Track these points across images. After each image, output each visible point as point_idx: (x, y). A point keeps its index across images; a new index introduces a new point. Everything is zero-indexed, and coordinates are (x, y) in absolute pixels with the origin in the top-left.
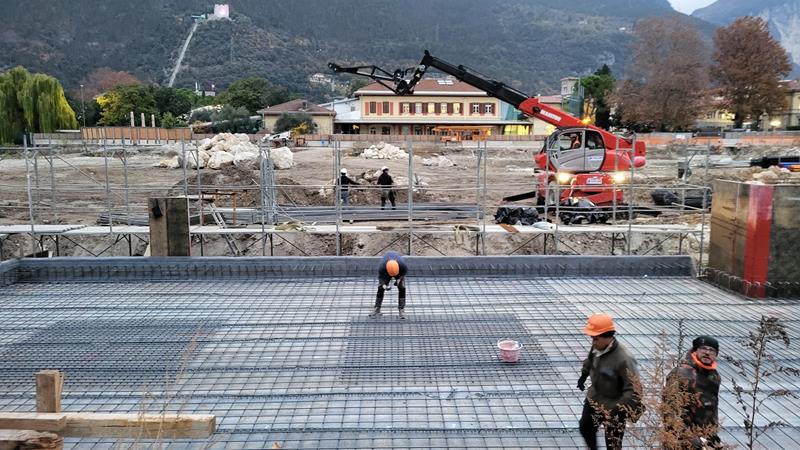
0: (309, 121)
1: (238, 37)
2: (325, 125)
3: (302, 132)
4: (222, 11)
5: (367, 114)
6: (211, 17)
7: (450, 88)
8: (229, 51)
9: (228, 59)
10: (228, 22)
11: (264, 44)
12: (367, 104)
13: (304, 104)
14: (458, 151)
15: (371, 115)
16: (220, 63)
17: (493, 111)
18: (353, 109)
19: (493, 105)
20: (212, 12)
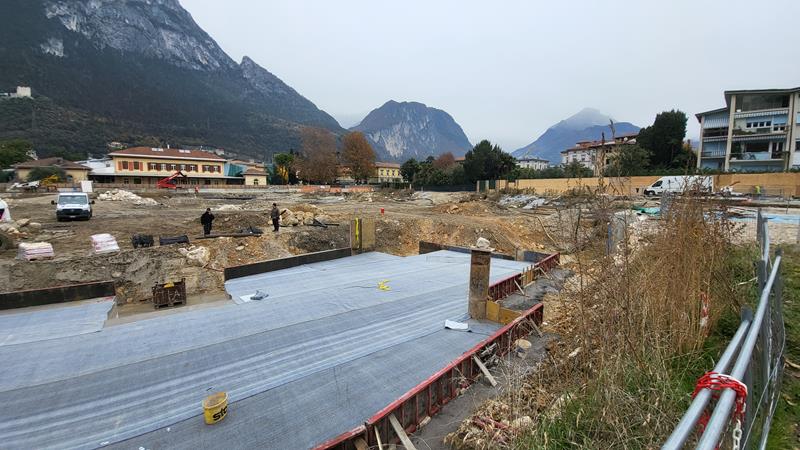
0: (63, 174)
1: (40, 111)
2: (80, 177)
3: (54, 181)
4: (24, 92)
5: (120, 169)
6: (13, 95)
7: (188, 155)
8: (31, 121)
9: (30, 127)
10: (29, 99)
11: (66, 119)
12: (119, 163)
13: (59, 161)
14: (185, 195)
15: (124, 171)
16: (21, 129)
17: (219, 171)
18: (108, 166)
19: (219, 167)
20: (15, 91)
